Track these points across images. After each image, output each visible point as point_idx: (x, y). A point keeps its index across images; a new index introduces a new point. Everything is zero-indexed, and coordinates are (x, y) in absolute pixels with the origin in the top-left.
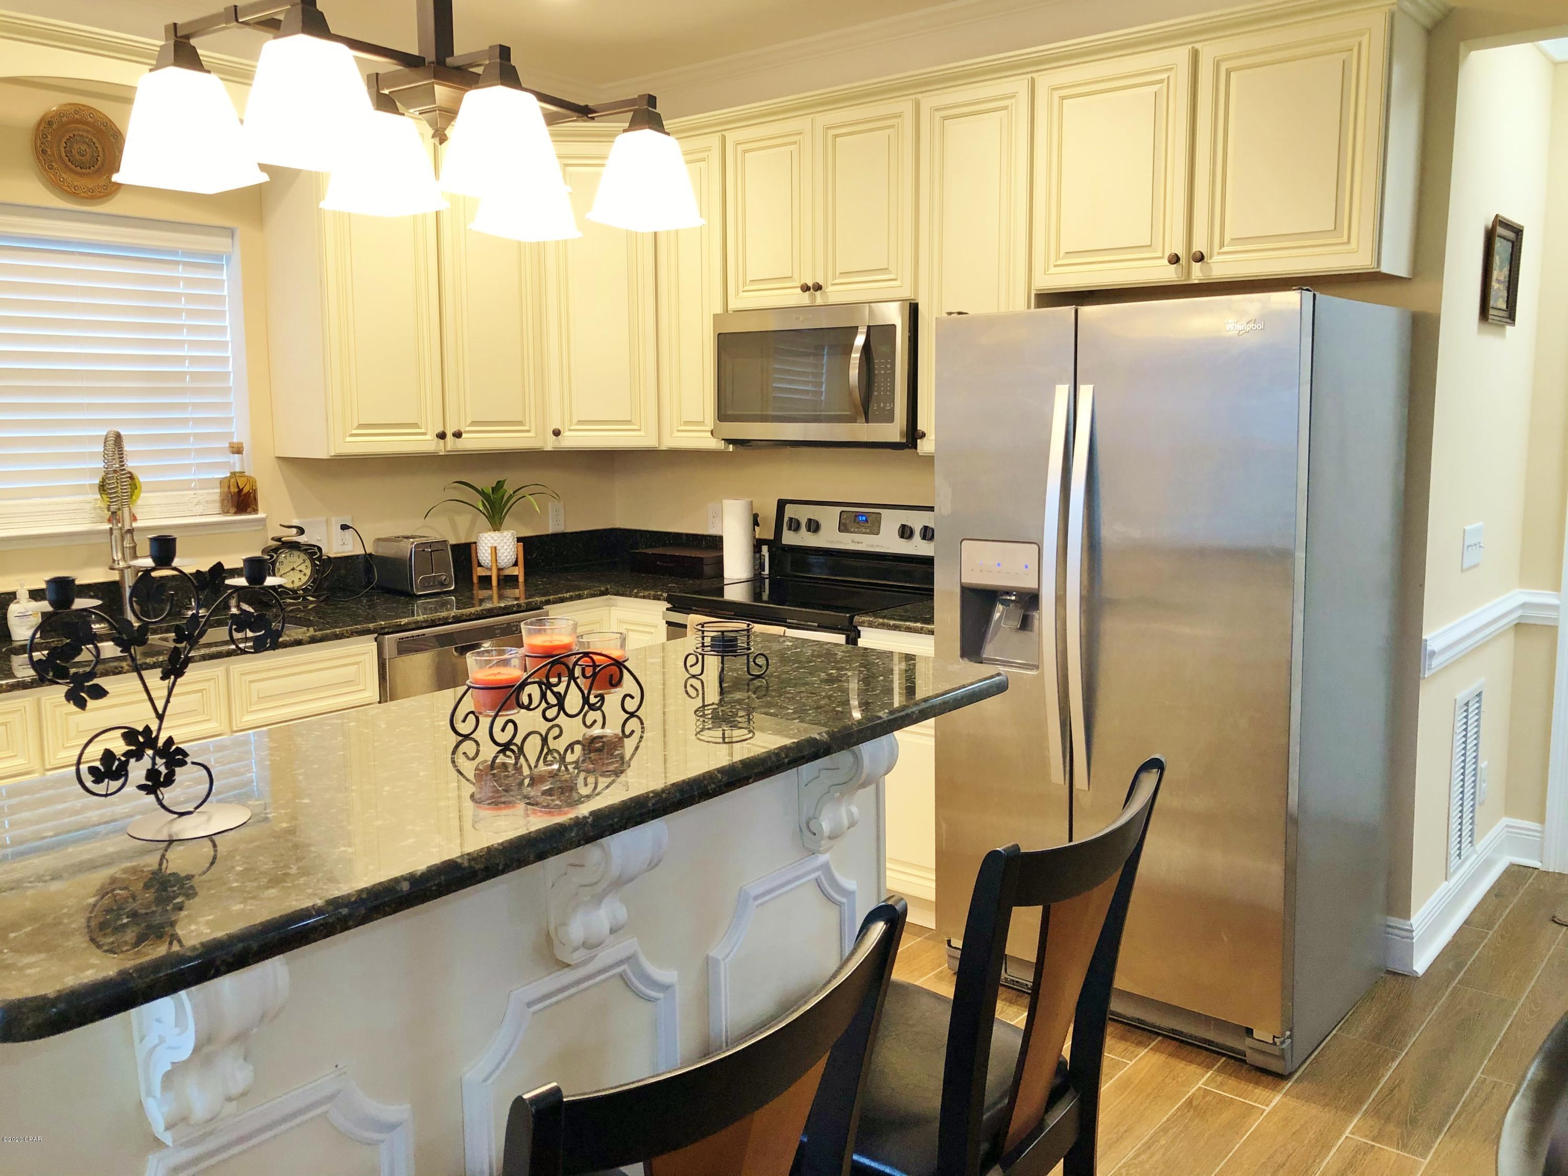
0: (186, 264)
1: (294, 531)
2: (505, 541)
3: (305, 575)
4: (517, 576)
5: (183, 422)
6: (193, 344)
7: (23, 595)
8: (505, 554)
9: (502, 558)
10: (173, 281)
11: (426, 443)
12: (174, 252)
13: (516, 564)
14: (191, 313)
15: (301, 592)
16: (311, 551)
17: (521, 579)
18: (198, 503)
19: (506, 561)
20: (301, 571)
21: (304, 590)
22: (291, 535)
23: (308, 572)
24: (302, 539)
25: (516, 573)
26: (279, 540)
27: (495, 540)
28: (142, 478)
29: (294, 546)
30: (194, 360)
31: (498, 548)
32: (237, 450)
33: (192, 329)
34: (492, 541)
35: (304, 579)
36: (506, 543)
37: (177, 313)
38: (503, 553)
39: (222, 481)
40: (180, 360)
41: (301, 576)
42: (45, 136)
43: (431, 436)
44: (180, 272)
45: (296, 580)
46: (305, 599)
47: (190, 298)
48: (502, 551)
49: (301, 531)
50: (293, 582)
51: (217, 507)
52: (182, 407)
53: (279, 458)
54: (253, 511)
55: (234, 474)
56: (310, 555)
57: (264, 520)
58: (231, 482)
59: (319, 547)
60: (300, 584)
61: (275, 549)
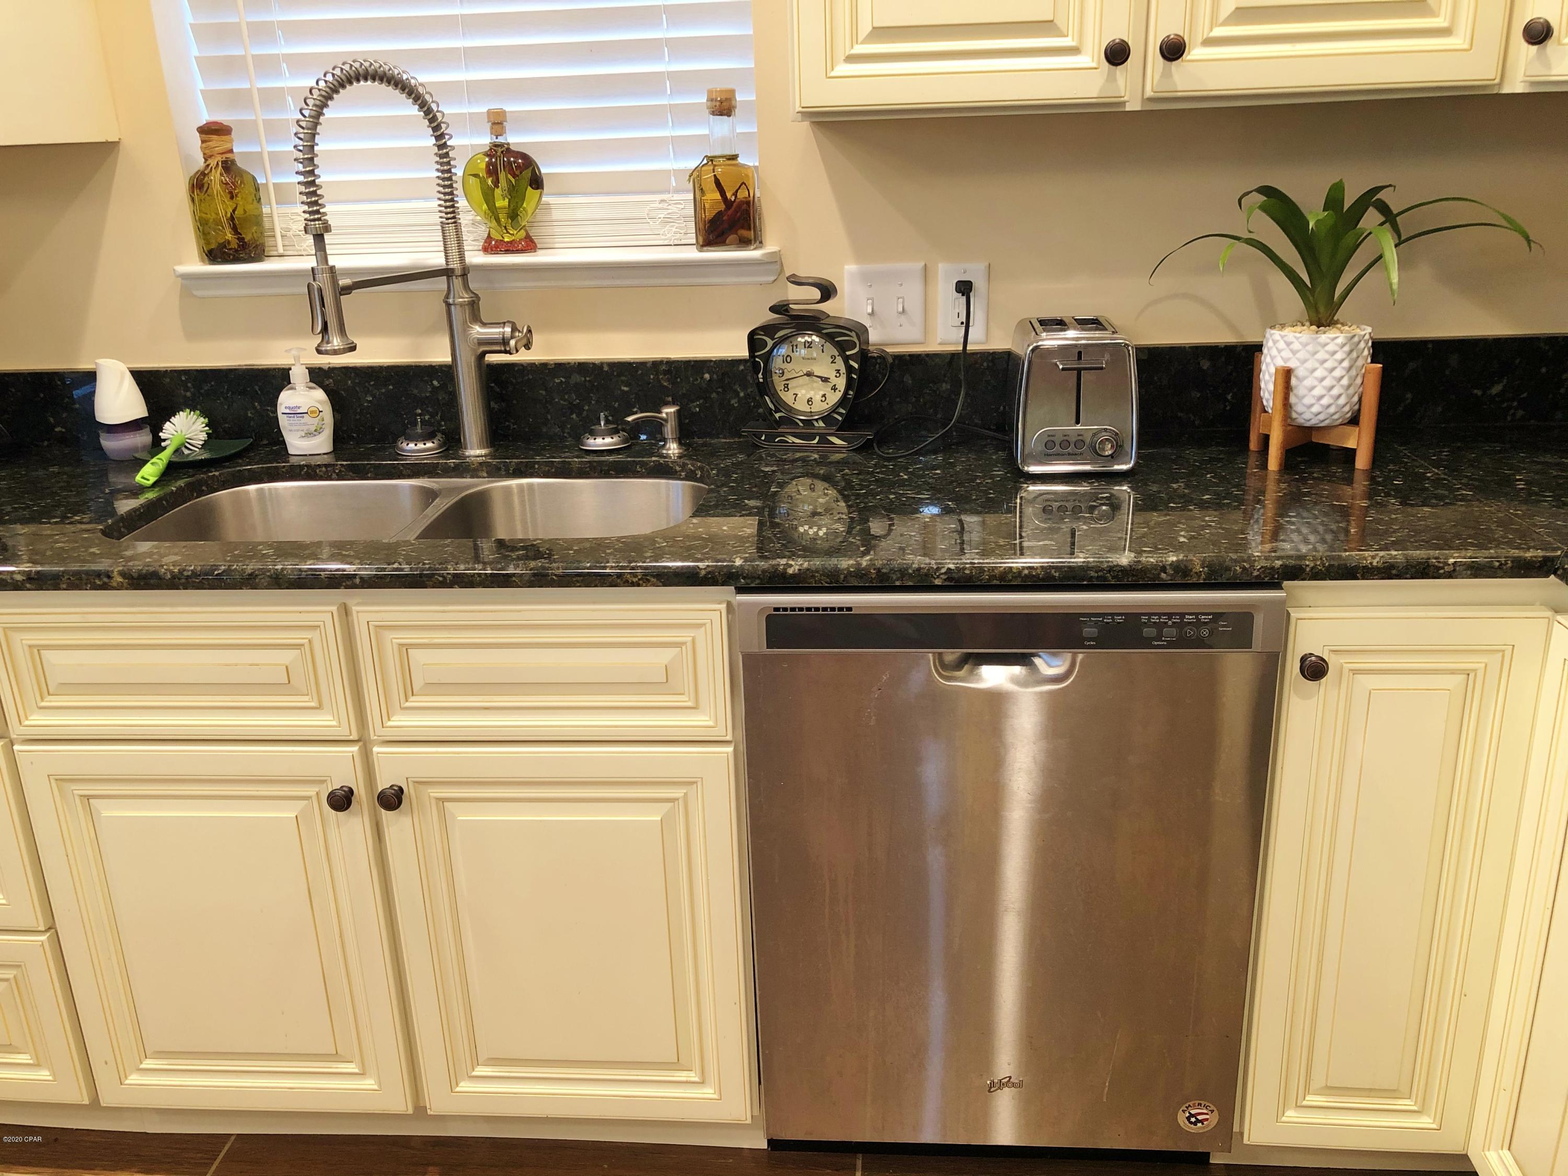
1: (816, 294)
2: (1321, 355)
3: (834, 389)
4: (1354, 451)
5: (649, 49)
7: (299, 375)
8: (1318, 392)
9: (1307, 401)
11: (1077, 78)
13: (1354, 420)
15: (821, 424)
16: (843, 339)
17: (1362, 462)
18: (667, 221)
19: (1315, 409)
20: (825, 380)
21: (827, 418)
22: (804, 298)
23: (841, 383)
24: (828, 310)
25: (1351, 444)
26: (780, 308)
27: (1294, 352)
31: (1300, 372)
32: (724, 109)
34: (1286, 354)
35: (834, 398)
36: (1324, 361)
38: (1312, 388)
41: (827, 389)
43: (1092, 57)
45: (817, 398)
46: (824, 439)
48: (1308, 382)
49: (827, 291)
50: (809, 401)
54: (745, 243)
55: (711, 159)
56: (842, 348)
57: (775, 261)
58: (708, 177)
59: (862, 331)
60: (820, 407)
61: (769, 329)
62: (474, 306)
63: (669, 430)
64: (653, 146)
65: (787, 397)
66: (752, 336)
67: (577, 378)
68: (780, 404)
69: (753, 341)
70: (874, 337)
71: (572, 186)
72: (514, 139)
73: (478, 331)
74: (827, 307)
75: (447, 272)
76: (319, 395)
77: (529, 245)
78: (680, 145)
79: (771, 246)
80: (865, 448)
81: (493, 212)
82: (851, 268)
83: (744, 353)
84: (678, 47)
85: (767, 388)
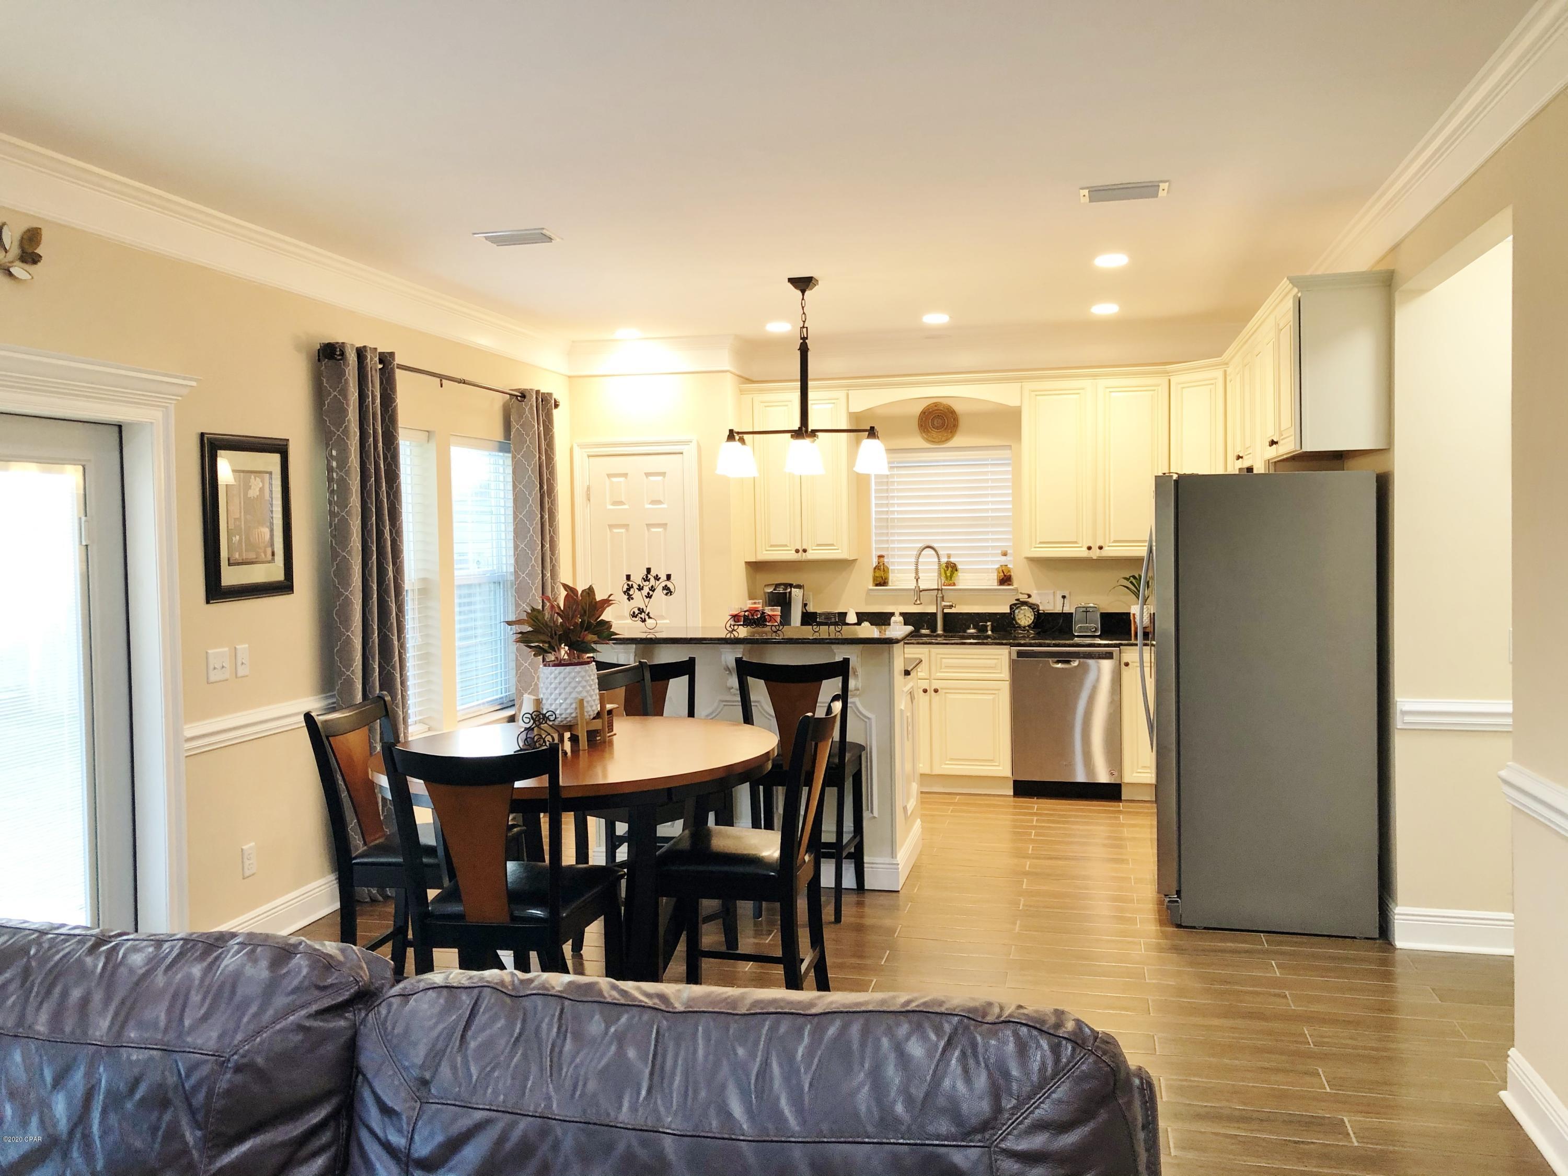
0: (992, 464)
1: (1027, 596)
3: (1031, 619)
5: (986, 540)
6: (993, 503)
7: (897, 614)
10: (986, 473)
11: (1082, 553)
12: (987, 460)
14: (992, 488)
15: (1027, 628)
16: (1033, 607)
18: (989, 580)
20: (1028, 617)
21: (1029, 626)
22: (1023, 598)
23: (1033, 618)
24: (1030, 600)
26: (1018, 600)
28: (959, 567)
29: (1024, 603)
30: (993, 510)
32: (1005, 554)
33: (993, 495)
35: (1031, 621)
37: (986, 488)
39: (998, 569)
40: (987, 510)
41: (1029, 620)
42: (922, 419)
43: (1085, 549)
44: (990, 469)
45: (1026, 621)
46: (1028, 631)
47: (993, 480)
49: (1029, 596)
50: (1024, 622)
51: (996, 582)
52: (987, 533)
53: (1027, 558)
54: (1009, 585)
55: (1001, 566)
56: (1033, 609)
57: (1016, 590)
58: (1000, 570)
59: (1038, 606)
60: (1027, 624)
61: (1015, 605)
62: (943, 597)
63: (989, 628)
64: (986, 562)
65: (1019, 621)
66: (1011, 606)
67: (965, 617)
68: (1017, 623)
69: (1011, 608)
70: (1041, 608)
71: (965, 571)
72: (952, 560)
73: (944, 603)
74: (1029, 600)
75: (938, 590)
76: (901, 618)
77: (954, 584)
78: (992, 562)
79: (1015, 586)
80: (1038, 633)
81: (946, 577)
82: (1035, 592)
83: (1008, 611)
84: (993, 540)
85: (1014, 619)
